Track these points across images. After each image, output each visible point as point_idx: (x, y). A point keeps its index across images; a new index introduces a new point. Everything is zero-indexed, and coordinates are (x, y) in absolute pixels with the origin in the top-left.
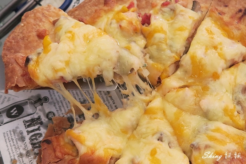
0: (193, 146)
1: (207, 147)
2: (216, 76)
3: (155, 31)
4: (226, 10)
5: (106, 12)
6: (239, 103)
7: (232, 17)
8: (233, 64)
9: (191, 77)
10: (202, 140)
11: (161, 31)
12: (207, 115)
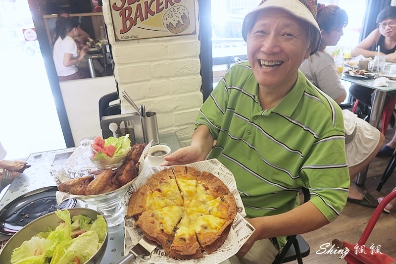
0: (210, 211)
1: (213, 208)
2: (196, 192)
3: (167, 192)
4: (181, 173)
5: (146, 197)
6: (207, 194)
7: (184, 174)
8: (196, 186)
9: (190, 197)
10: (210, 208)
11: (168, 191)
12: (204, 203)
